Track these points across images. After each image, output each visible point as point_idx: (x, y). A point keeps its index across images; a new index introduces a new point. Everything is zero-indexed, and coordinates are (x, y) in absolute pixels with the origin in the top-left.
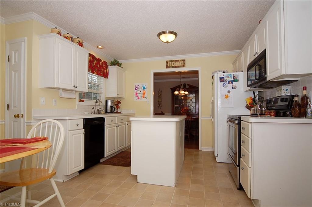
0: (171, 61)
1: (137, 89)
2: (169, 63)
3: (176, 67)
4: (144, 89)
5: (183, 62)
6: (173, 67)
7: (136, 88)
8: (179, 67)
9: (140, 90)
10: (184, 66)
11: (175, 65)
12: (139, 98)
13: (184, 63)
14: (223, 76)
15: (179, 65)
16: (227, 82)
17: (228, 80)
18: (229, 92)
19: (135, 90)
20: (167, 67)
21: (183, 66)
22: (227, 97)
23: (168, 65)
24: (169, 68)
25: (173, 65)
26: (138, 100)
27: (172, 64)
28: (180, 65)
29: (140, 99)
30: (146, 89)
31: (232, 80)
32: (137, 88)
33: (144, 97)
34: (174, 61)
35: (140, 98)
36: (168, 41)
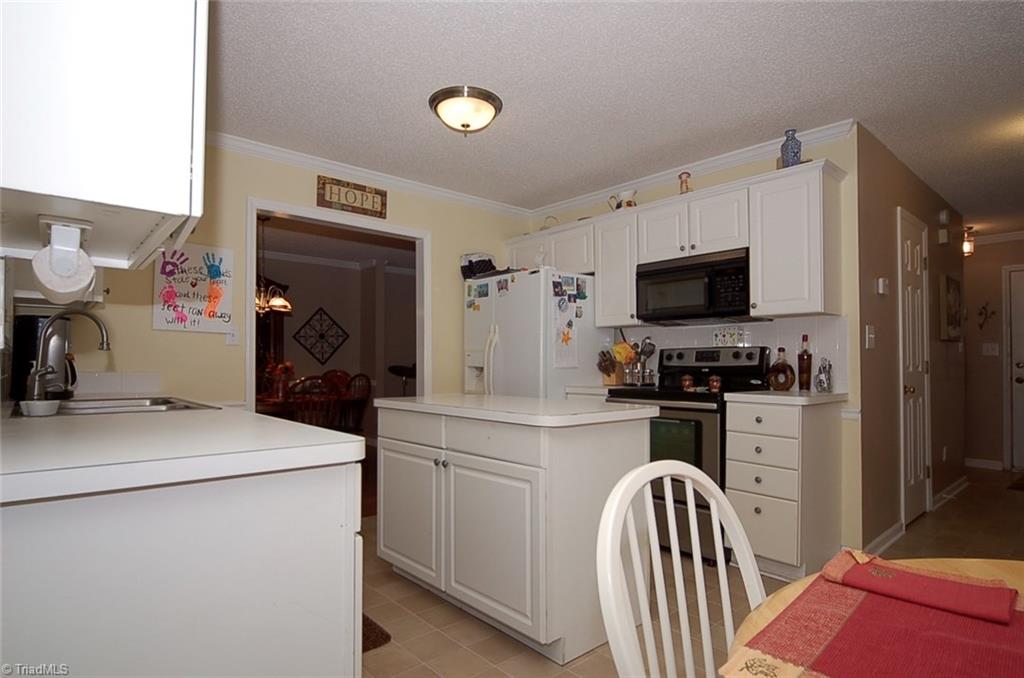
0: (338, 182)
1: (171, 273)
2: (328, 187)
3: (355, 210)
4: (211, 278)
5: (378, 199)
6: (344, 208)
7: (166, 264)
8: (365, 214)
9: (192, 276)
10: (382, 215)
11: (351, 199)
12: (182, 319)
13: (384, 204)
14: (560, 280)
15: (365, 206)
16: (566, 298)
17: (569, 292)
18: (570, 324)
19: (163, 271)
20: (322, 202)
21: (381, 213)
22: (566, 339)
23: (324, 195)
24: (331, 207)
25: (343, 201)
26: (180, 326)
27: (343, 195)
28: (370, 208)
29: (188, 323)
30: (222, 278)
31: (575, 292)
32: (174, 265)
33: (212, 315)
34: (348, 184)
35: (191, 317)
36: (468, 126)
